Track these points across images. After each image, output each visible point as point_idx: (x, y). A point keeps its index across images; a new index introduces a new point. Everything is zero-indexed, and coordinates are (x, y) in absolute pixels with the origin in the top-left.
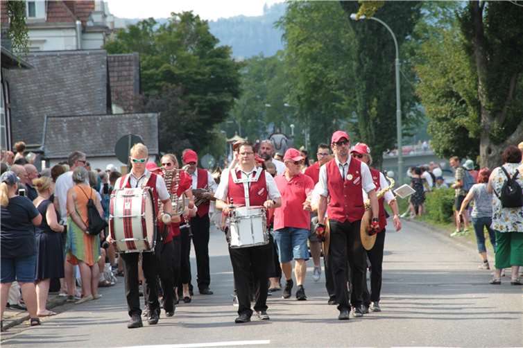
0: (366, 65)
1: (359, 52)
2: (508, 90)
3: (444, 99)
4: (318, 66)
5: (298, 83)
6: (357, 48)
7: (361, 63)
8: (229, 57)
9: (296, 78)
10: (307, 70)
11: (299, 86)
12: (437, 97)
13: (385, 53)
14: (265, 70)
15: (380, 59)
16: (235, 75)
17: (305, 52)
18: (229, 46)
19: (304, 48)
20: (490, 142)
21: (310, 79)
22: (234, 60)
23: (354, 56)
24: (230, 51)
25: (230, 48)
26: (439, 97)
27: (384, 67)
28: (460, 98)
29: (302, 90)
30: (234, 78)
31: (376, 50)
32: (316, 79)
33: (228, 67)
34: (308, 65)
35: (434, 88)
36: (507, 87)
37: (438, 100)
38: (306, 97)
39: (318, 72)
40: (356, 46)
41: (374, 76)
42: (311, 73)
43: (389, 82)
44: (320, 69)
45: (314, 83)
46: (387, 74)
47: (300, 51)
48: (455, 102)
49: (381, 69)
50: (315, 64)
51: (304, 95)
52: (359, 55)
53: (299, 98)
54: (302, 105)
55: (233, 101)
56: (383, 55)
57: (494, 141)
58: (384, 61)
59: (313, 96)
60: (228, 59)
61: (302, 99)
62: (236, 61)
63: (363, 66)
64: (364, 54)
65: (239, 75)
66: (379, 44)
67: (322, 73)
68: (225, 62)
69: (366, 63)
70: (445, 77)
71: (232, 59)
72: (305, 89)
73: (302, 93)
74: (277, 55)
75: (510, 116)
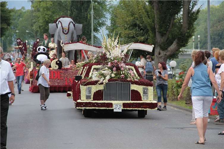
0: (74, 13)
1: (71, 6)
2: (170, 23)
3: (132, 28)
4: (49, 13)
5: (39, 20)
6: (70, 5)
7: (72, 12)
8: (6, 7)
9: (38, 18)
10: (45, 14)
11: (40, 21)
12: (129, 26)
13: (83, 7)
14: (16, 15)
15: (81, 10)
16: (9, 16)
17: (44, 6)
18: (6, 2)
19: (43, 4)
20: (160, 49)
21: (46, 18)
22: (8, 8)
23: (69, 8)
24: (6, 4)
25: (7, 3)
26: (130, 26)
27: (83, 14)
28: (140, 27)
29: (42, 23)
30: (8, 17)
31: (79, 6)
32: (48, 18)
33: (5, 11)
34: (45, 12)
35: (127, 22)
36: (169, 22)
37: (129, 28)
38: (43, 27)
39: (50, 16)
40: (70, 4)
41: (78, 18)
42: (46, 16)
43: (85, 21)
44: (51, 14)
45: (47, 21)
46: (84, 17)
47: (41, 5)
48: (138, 29)
49: (81, 15)
50: (48, 12)
51: (42, 26)
52: (71, 8)
53: (40, 27)
54: (41, 30)
55: (7, 27)
56: (82, 8)
57: (162, 49)
58: (83, 11)
59: (46, 27)
60: (5, 8)
61: (41, 28)
62: (9, 9)
63: (73, 13)
64: (74, 7)
65: (11, 16)
66: (80, 3)
67: (51, 16)
68: (4, 9)
69: (74, 12)
70: (132, 17)
71: (7, 8)
72: (43, 23)
73: (41, 25)
74: (22, 9)
75: (170, 36)
